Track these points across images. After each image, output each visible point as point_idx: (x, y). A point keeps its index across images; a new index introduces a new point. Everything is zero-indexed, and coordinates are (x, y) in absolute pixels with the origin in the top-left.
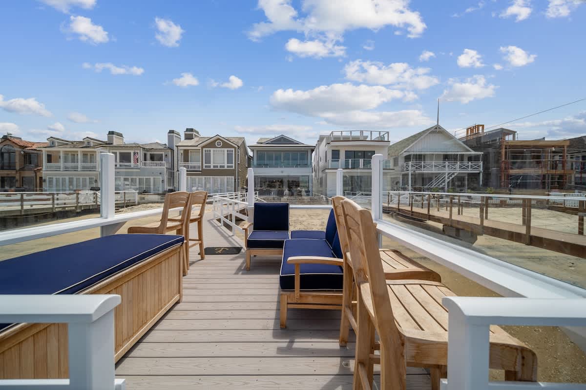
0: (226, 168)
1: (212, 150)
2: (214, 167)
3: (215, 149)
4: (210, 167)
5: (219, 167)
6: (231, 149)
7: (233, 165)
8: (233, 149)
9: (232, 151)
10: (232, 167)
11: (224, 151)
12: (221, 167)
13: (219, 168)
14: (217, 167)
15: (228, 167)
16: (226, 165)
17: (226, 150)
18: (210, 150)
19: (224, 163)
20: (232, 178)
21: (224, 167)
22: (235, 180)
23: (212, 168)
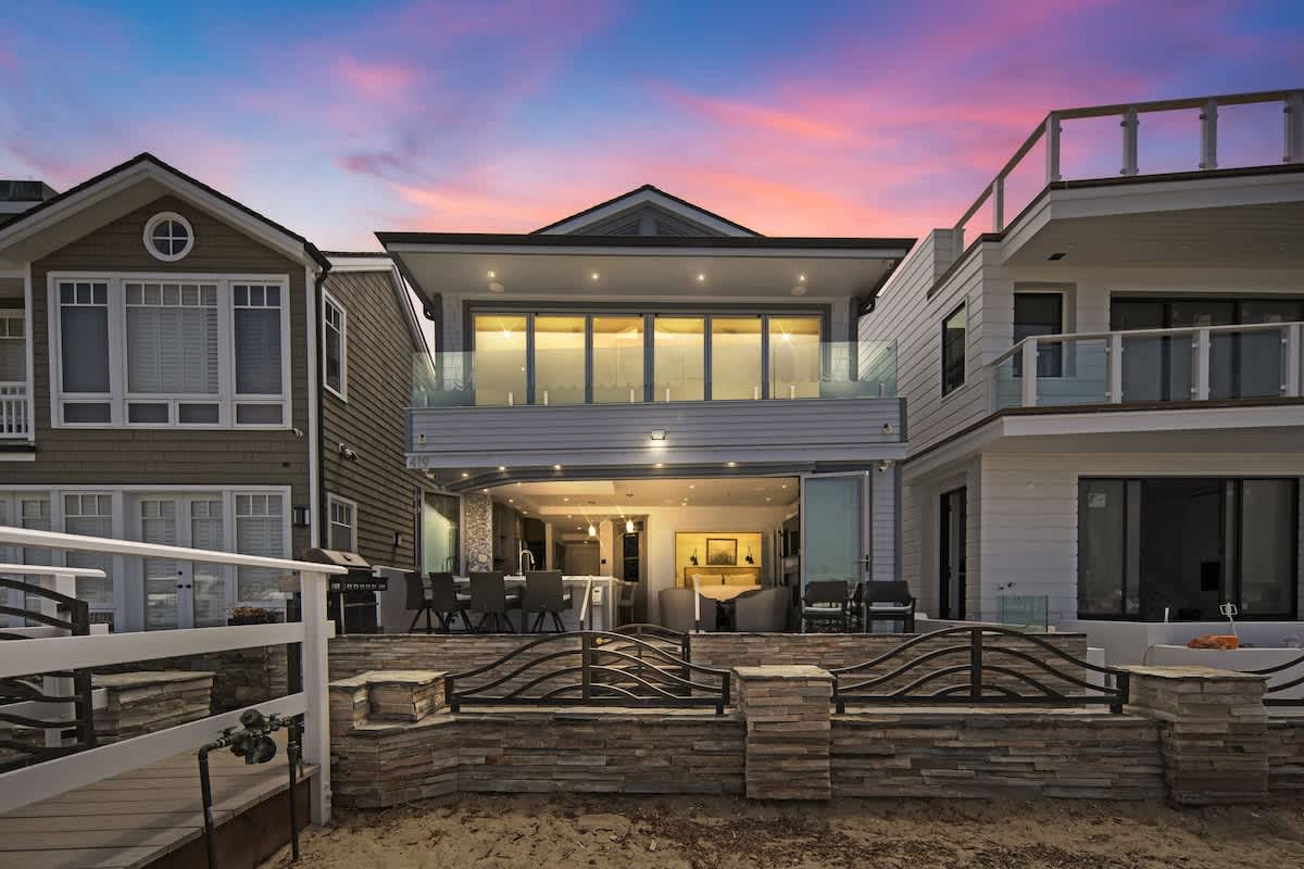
0: (227, 421)
1: (116, 281)
2: (136, 412)
3: (142, 278)
4: (103, 412)
5: (174, 412)
6: (265, 280)
7: (286, 398)
8: (283, 281)
9: (274, 292)
10: (275, 412)
11: (210, 292)
12: (186, 412)
13: (173, 423)
14: (160, 412)
15: (243, 412)
16: (227, 397)
17: (225, 283)
18: (101, 290)
19: (214, 389)
20: (276, 500)
21: (211, 412)
22: (300, 509)
23: (119, 421)
